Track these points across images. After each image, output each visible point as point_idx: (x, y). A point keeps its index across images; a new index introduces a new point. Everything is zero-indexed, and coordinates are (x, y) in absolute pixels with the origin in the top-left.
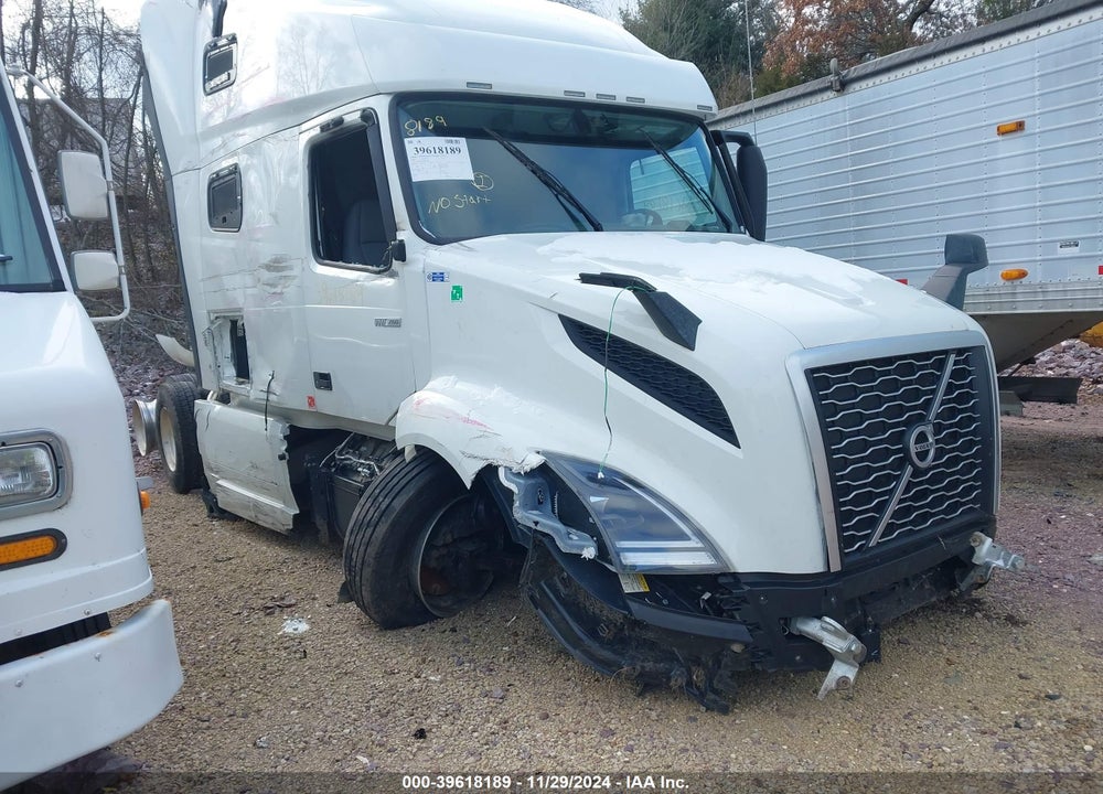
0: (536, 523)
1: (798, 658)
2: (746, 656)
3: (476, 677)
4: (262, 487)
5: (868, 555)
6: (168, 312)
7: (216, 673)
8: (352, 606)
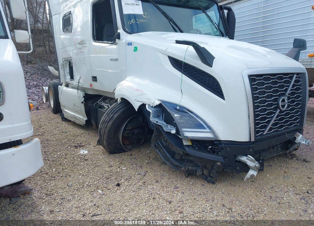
0: (157, 122)
1: (238, 168)
2: (222, 166)
3: (137, 169)
4: (77, 111)
5: (263, 137)
6: (54, 63)
7: (58, 164)
8: (101, 147)
